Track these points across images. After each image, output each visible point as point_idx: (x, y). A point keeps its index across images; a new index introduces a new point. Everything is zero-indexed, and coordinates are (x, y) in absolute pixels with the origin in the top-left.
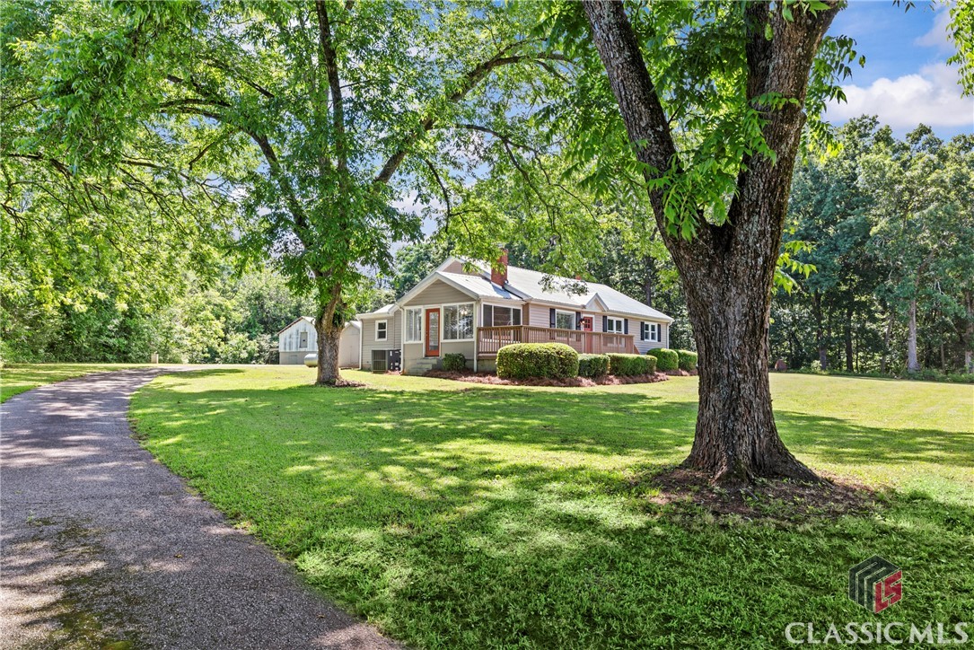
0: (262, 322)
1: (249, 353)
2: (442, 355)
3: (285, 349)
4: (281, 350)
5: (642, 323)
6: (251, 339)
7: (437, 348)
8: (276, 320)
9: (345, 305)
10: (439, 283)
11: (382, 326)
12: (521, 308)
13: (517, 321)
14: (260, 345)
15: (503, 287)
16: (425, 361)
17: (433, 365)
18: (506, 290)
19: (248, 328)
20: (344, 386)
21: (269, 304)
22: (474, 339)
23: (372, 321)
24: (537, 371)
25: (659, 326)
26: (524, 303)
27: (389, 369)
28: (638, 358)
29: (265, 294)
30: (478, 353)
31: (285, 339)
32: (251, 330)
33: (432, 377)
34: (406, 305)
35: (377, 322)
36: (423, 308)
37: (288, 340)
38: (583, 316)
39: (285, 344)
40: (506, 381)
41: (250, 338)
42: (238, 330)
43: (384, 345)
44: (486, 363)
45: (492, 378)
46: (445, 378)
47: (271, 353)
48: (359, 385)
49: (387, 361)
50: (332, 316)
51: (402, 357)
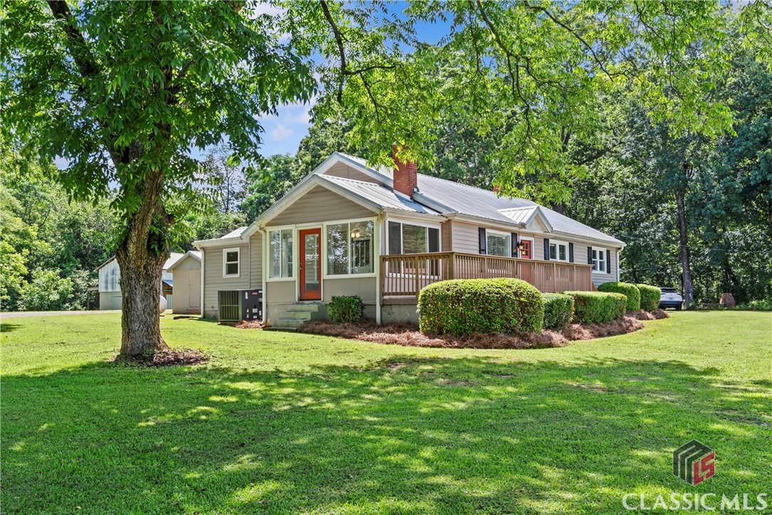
0: (79, 255)
1: (61, 294)
2: (326, 297)
3: (106, 288)
4: (101, 289)
5: (589, 249)
6: (65, 277)
7: (317, 288)
8: (97, 252)
9: (170, 218)
10: (319, 191)
11: (232, 257)
12: (439, 227)
13: (434, 246)
14: (76, 284)
15: (412, 198)
16: (299, 307)
17: (313, 314)
18: (416, 202)
19: (61, 263)
20: (170, 363)
21: (86, 232)
22: (376, 274)
23: (219, 249)
24: (486, 323)
25: (608, 252)
26: (444, 219)
27: (244, 318)
28: (608, 297)
29: (82, 220)
30: (383, 294)
31: (107, 276)
32: (64, 265)
33: (312, 332)
34: (269, 224)
35: (225, 251)
36: (294, 229)
37: (110, 277)
38: (521, 238)
39: (107, 282)
40: (437, 341)
41: (63, 275)
42: (47, 266)
43: (235, 283)
44: (395, 309)
45: (414, 335)
46: (336, 335)
47: (90, 294)
48: (197, 361)
49: (240, 306)
50: (145, 236)
51: (263, 300)
